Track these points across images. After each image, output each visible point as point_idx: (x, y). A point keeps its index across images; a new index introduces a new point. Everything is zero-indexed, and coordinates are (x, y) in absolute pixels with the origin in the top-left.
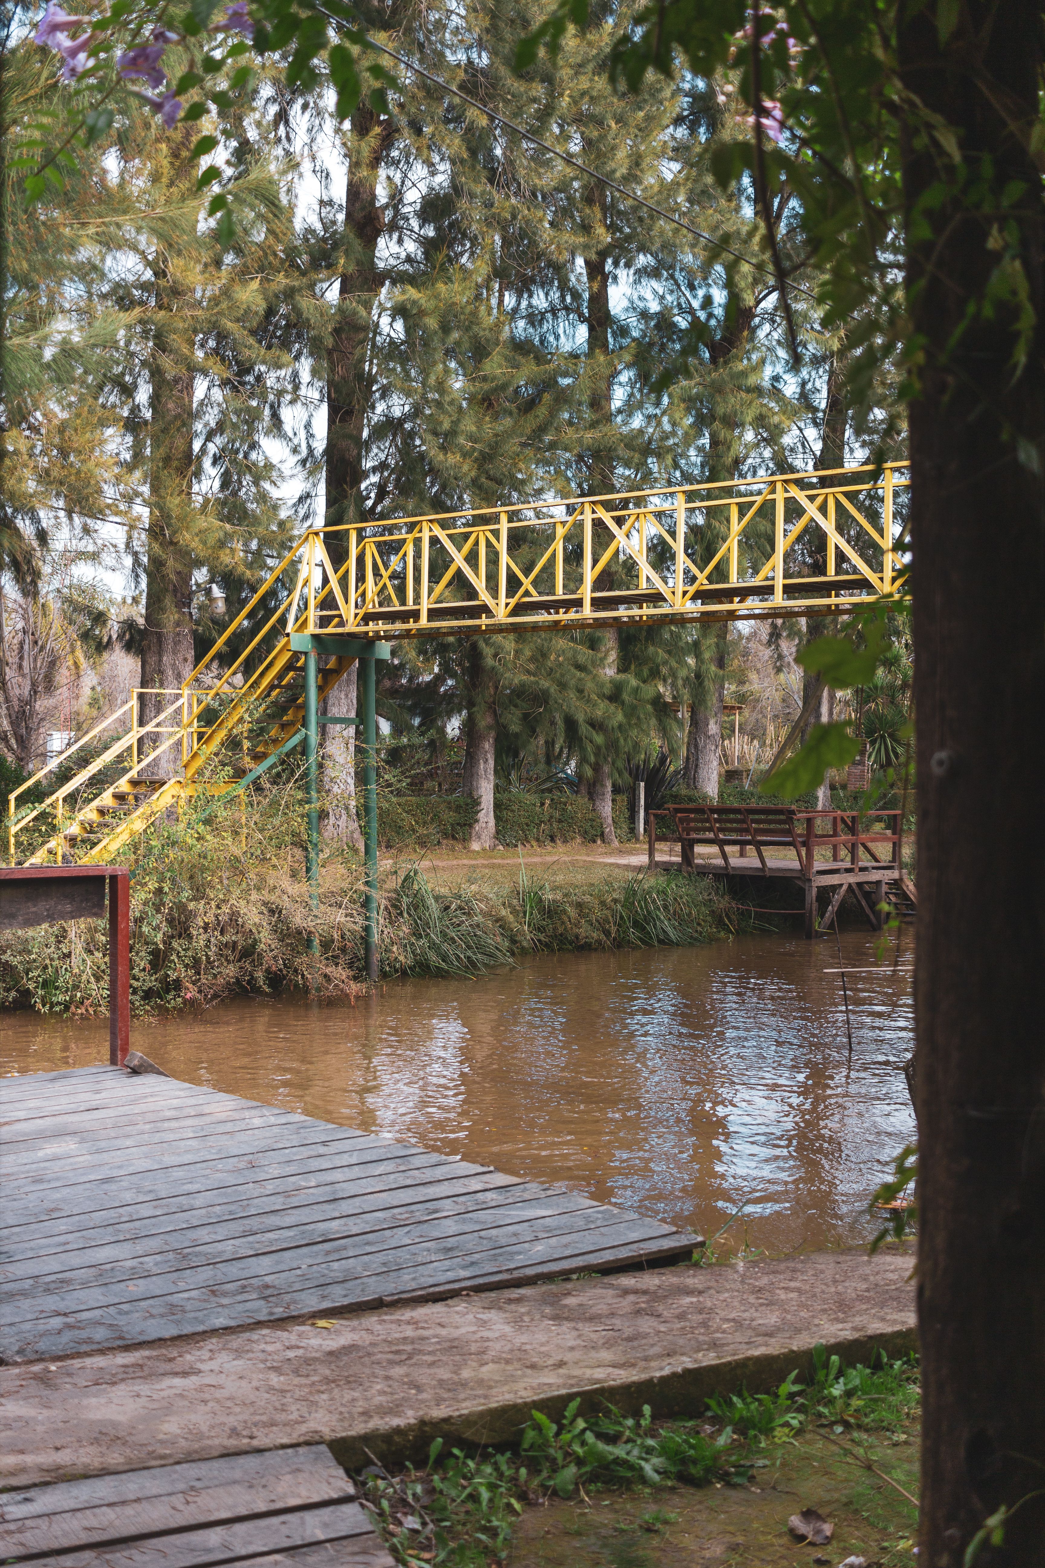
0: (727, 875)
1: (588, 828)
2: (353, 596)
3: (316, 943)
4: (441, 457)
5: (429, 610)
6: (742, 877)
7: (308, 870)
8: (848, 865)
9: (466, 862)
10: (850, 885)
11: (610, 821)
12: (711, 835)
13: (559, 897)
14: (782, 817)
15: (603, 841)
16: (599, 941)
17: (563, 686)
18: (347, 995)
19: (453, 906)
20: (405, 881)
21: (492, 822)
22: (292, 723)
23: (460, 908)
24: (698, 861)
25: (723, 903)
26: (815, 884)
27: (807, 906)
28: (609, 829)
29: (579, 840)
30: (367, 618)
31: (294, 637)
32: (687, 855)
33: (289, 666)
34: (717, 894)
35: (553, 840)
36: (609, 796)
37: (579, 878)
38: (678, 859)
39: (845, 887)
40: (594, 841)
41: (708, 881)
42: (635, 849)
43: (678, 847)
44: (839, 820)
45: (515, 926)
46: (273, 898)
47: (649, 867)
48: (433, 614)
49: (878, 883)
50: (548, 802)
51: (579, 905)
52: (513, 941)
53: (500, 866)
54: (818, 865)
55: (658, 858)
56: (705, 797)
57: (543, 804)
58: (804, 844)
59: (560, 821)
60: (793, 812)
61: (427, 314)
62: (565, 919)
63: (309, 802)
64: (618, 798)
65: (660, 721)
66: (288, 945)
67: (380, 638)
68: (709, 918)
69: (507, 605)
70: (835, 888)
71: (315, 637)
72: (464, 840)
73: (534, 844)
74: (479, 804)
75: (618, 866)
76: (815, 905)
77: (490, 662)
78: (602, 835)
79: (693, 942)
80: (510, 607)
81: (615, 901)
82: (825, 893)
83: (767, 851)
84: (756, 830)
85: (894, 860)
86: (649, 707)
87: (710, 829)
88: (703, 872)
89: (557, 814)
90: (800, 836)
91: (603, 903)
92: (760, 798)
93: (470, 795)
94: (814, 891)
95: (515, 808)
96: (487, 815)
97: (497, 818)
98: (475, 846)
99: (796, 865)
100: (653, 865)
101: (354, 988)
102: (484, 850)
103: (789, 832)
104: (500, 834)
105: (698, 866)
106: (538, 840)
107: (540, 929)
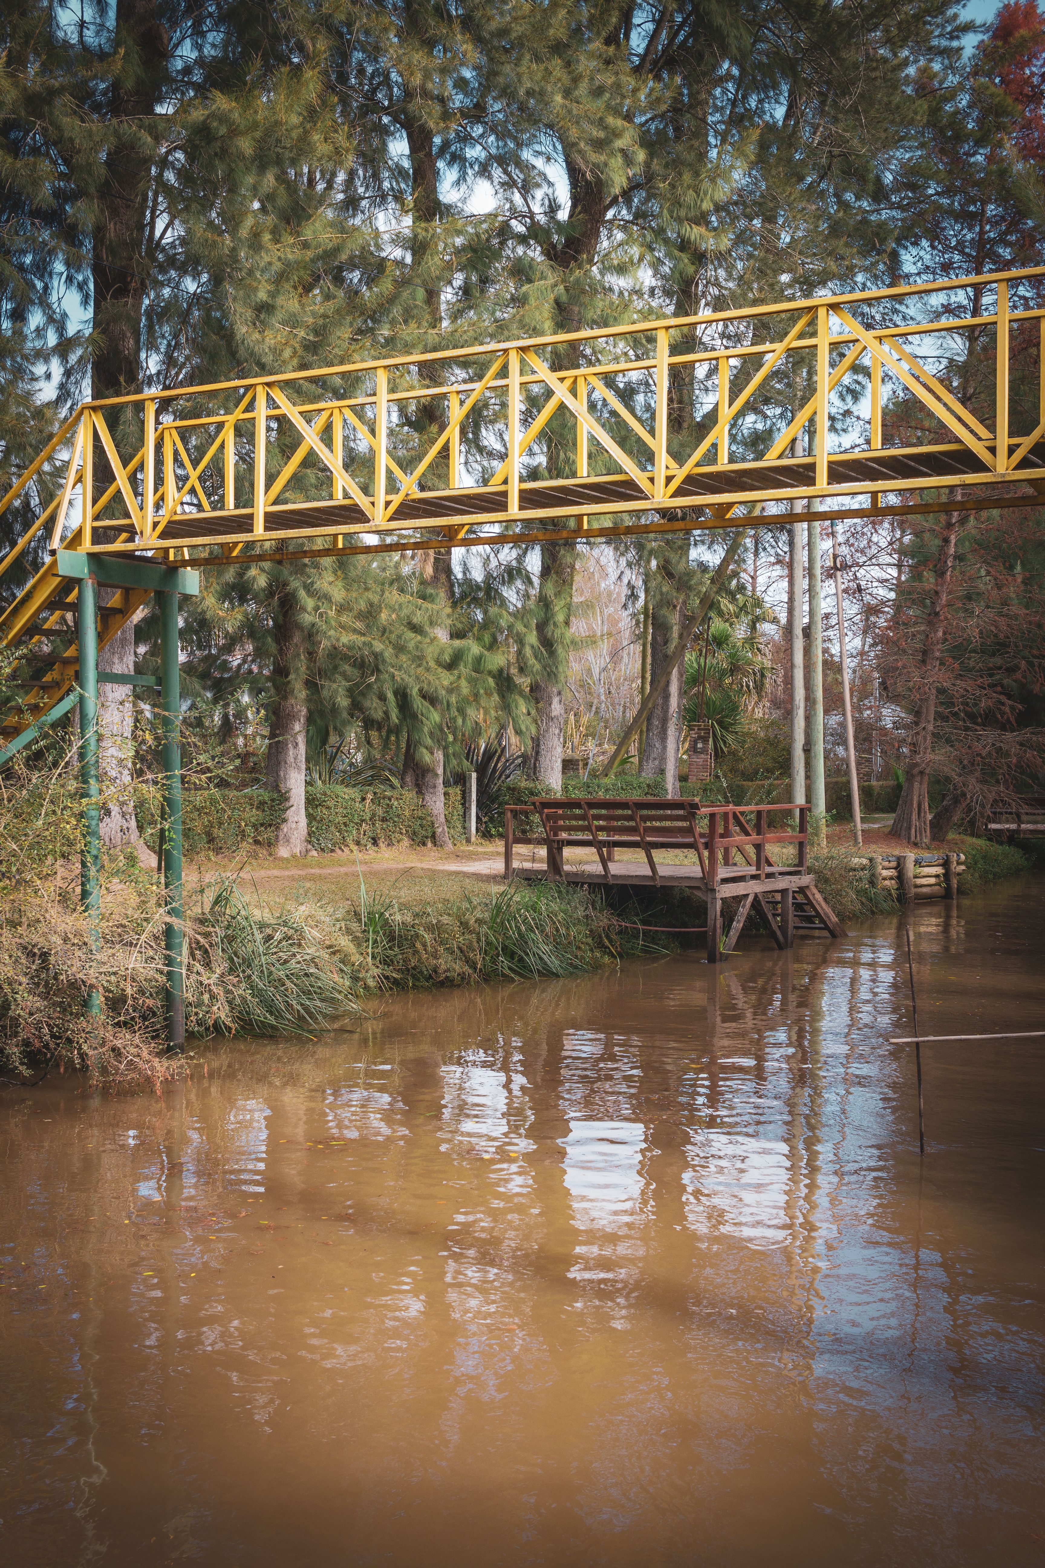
0: (606, 886)
1: (417, 828)
2: (150, 499)
3: (98, 999)
4: (256, 336)
5: (267, 515)
6: (624, 886)
7: (85, 894)
8: (752, 870)
9: (276, 872)
10: (756, 896)
11: (442, 819)
12: (587, 836)
13: (409, 919)
14: (681, 812)
15: (435, 844)
16: (462, 976)
17: (400, 649)
18: (148, 1080)
19: (278, 936)
20: (216, 902)
21: (303, 822)
22: (57, 684)
23: (287, 938)
24: (567, 868)
25: (603, 919)
26: (719, 896)
27: (710, 922)
28: (441, 829)
29: (406, 842)
30: (173, 530)
31: (64, 556)
32: (554, 860)
33: (54, 603)
34: (594, 908)
35: (375, 842)
36: (441, 789)
37: (428, 892)
38: (544, 866)
39: (751, 898)
40: (424, 844)
41: (583, 893)
42: (476, 854)
43: (543, 852)
44: (731, 816)
45: (356, 958)
46: (35, 939)
47: (505, 877)
48: (273, 521)
49: (784, 892)
50: (370, 796)
51: (435, 928)
52: (355, 979)
53: (321, 878)
54: (723, 872)
55: (516, 864)
56: (549, 791)
57: (363, 799)
58: (707, 846)
59: (384, 820)
60: (695, 806)
61: (241, 134)
62: (418, 945)
63: (85, 795)
64: (451, 790)
65: (502, 697)
66: (55, 1004)
67: (185, 563)
68: (590, 940)
69: (388, 504)
70: (739, 899)
71: (92, 556)
72: (270, 844)
73: (355, 848)
74: (287, 799)
75: (466, 875)
76: (719, 922)
77: (307, 619)
78: (433, 836)
79: (574, 970)
80: (393, 508)
81: (479, 921)
82: (731, 905)
83: (659, 855)
84: (646, 829)
85: (801, 863)
86: (491, 681)
87: (588, 828)
88: (576, 881)
89: (380, 812)
90: (702, 835)
91: (464, 925)
92: (607, 790)
93: (276, 788)
94: (719, 904)
95: (331, 804)
96: (297, 813)
97: (310, 817)
98: (283, 852)
99: (696, 871)
100: (509, 873)
101: (161, 1068)
102: (294, 856)
103: (690, 831)
104: (311, 837)
105: (568, 874)
106: (358, 843)
107: (387, 962)
